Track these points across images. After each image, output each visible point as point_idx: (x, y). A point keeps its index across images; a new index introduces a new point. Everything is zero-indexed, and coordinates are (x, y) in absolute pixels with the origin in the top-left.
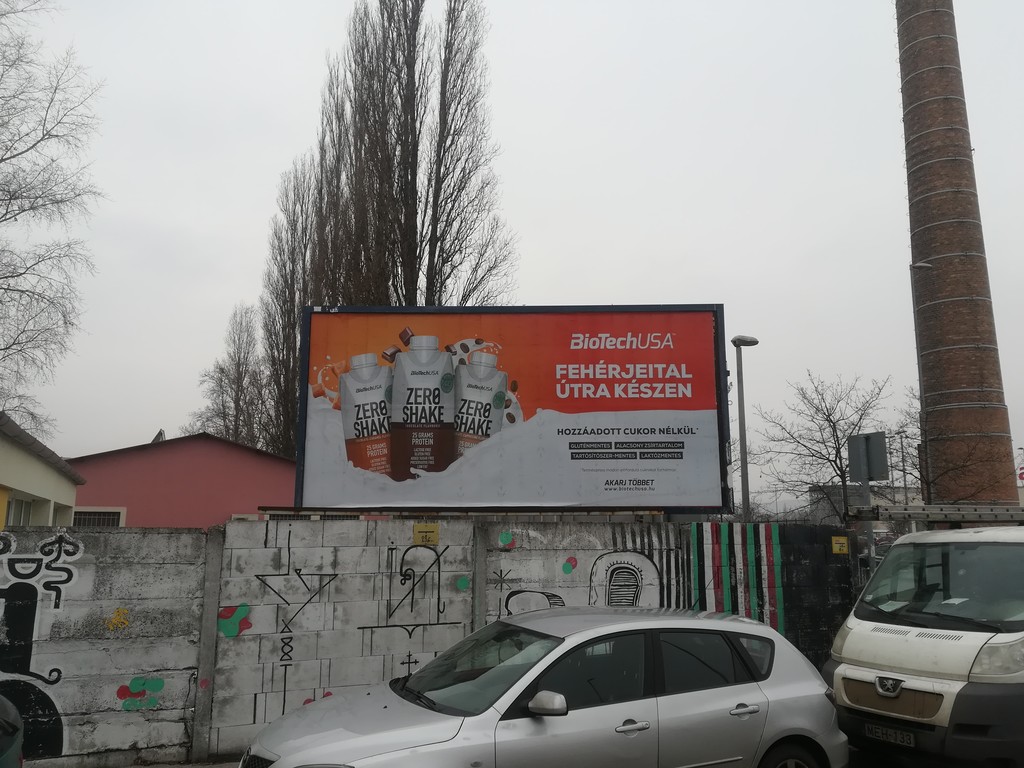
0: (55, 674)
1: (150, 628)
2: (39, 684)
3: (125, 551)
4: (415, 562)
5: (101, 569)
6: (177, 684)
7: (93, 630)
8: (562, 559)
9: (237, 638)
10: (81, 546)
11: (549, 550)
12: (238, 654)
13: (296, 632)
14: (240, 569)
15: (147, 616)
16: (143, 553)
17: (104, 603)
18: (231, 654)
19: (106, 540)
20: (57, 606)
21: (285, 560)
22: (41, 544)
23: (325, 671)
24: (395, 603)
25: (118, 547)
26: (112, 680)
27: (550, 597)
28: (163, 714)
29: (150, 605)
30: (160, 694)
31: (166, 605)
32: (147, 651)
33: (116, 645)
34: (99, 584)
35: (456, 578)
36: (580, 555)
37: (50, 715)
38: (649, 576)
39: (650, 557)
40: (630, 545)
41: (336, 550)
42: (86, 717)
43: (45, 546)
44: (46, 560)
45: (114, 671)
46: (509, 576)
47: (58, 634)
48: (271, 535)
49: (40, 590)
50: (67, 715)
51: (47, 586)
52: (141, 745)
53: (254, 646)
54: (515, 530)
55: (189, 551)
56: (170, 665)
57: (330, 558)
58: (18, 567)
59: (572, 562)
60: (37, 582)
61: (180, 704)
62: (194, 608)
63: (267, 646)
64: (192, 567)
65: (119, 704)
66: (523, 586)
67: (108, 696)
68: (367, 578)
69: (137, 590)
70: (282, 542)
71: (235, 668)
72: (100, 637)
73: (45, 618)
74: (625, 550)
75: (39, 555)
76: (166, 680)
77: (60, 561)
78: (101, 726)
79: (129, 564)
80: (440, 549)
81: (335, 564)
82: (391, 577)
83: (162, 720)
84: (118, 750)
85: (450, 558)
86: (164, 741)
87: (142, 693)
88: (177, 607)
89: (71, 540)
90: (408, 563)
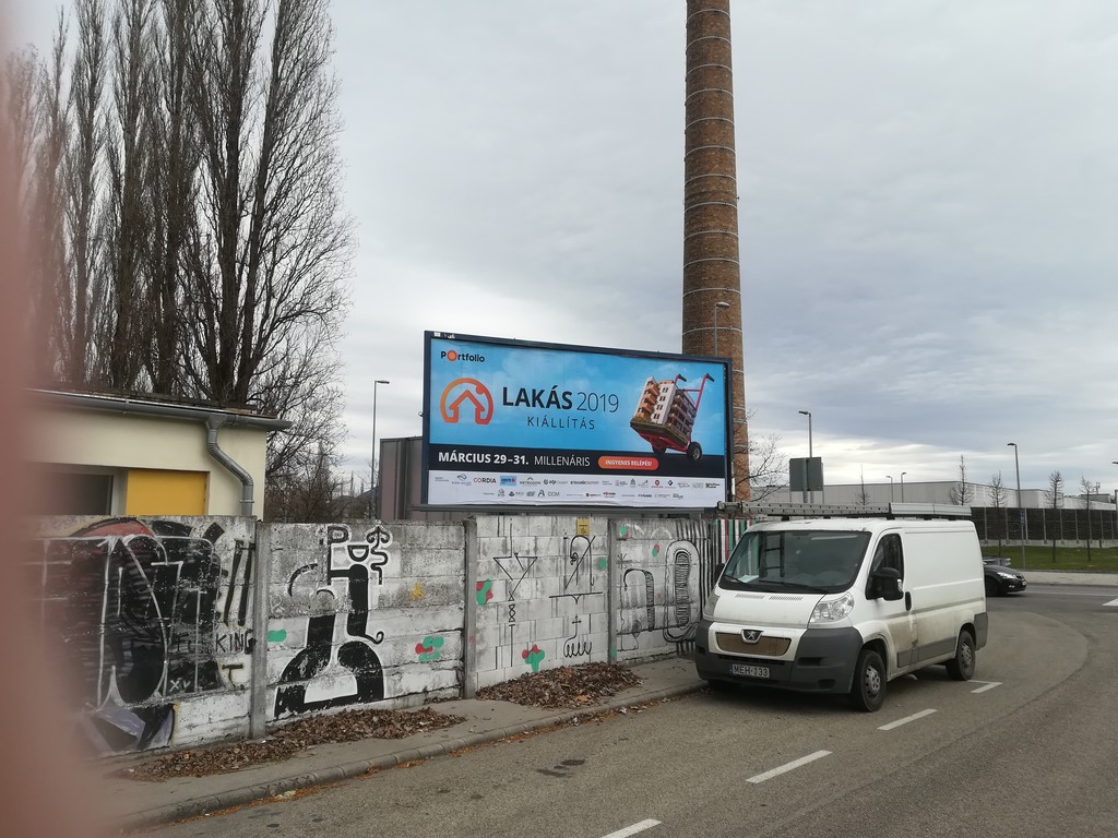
0: (380, 635)
1: (436, 599)
2: (370, 644)
3: (416, 540)
4: (578, 548)
5: (404, 553)
6: (453, 641)
7: (403, 601)
8: (652, 547)
9: (485, 605)
10: (391, 535)
11: (646, 539)
12: (486, 618)
13: (517, 601)
14: (485, 554)
15: (433, 590)
16: (428, 542)
17: (408, 580)
18: (482, 617)
19: (405, 531)
20: (380, 583)
21: (509, 547)
22: (366, 534)
23: (533, 630)
24: (568, 578)
25: (413, 537)
26: (413, 639)
27: (647, 573)
28: (443, 664)
29: (435, 581)
30: (441, 649)
31: (443, 580)
32: (434, 616)
33: (417, 612)
34: (404, 564)
35: (600, 560)
36: (661, 543)
37: (376, 668)
38: (695, 559)
39: (695, 544)
40: (685, 536)
41: (536, 540)
42: (397, 668)
43: (369, 535)
44: (371, 546)
45: (415, 633)
46: (626, 558)
47: (384, 604)
48: (501, 527)
49: (370, 570)
50: (386, 667)
51: (374, 567)
52: (429, 689)
53: (494, 610)
54: (629, 525)
55: (455, 539)
56: (447, 628)
57: (532, 545)
58: (354, 551)
59: (657, 547)
60: (366, 564)
61: (454, 656)
62: (460, 583)
63: (501, 610)
64: (457, 552)
65: (418, 656)
66: (633, 566)
67: (410, 652)
68: (553, 559)
69: (426, 569)
70: (507, 533)
71: (485, 628)
72: (407, 606)
73: (374, 591)
74: (683, 539)
75: (366, 543)
76: (445, 638)
77: (379, 547)
78: (405, 675)
79: (421, 549)
80: (591, 539)
81: (536, 549)
82: (565, 559)
83: (443, 669)
84: (416, 693)
85: (596, 546)
86: (443, 685)
87: (430, 649)
88: (450, 582)
89: (385, 530)
90: (575, 549)
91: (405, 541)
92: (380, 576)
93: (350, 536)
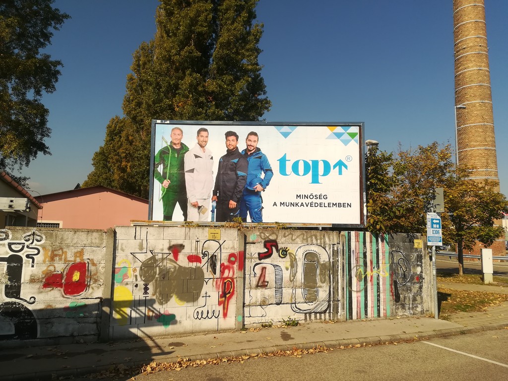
0: (33, 299)
2: (25, 304)
3: (66, 240)
4: (209, 247)
9: (122, 283)
10: (44, 237)
13: (150, 281)
14: (123, 250)
16: (75, 241)
17: (56, 265)
19: (56, 235)
20: (33, 266)
21: (145, 245)
23: (165, 300)
25: (62, 238)
26: (61, 303)
27: (275, 266)
30: (84, 310)
34: (53, 256)
36: (290, 246)
37: (31, 319)
38: (324, 257)
39: (324, 248)
40: (315, 242)
41: (170, 241)
42: (48, 320)
43: (26, 236)
44: (27, 243)
45: (62, 298)
46: (255, 256)
47: (34, 280)
48: (138, 233)
49: (24, 258)
50: (39, 319)
51: (28, 256)
52: (75, 334)
53: (129, 286)
54: (258, 233)
55: (97, 241)
56: (89, 296)
57: (167, 245)
58: (13, 247)
60: (22, 254)
62: (100, 269)
63: (136, 286)
65: (64, 314)
66: (262, 261)
68: (185, 255)
69: (72, 259)
70: (143, 236)
73: (27, 272)
74: (312, 244)
75: (23, 241)
77: (34, 244)
78: (56, 325)
80: (221, 242)
81: (169, 248)
82: (197, 255)
83: (86, 322)
84: (64, 336)
85: (226, 246)
86: (87, 333)
88: (92, 268)
89: (39, 234)
90: (205, 249)
91: (56, 241)
92: (33, 262)
93: (10, 236)
